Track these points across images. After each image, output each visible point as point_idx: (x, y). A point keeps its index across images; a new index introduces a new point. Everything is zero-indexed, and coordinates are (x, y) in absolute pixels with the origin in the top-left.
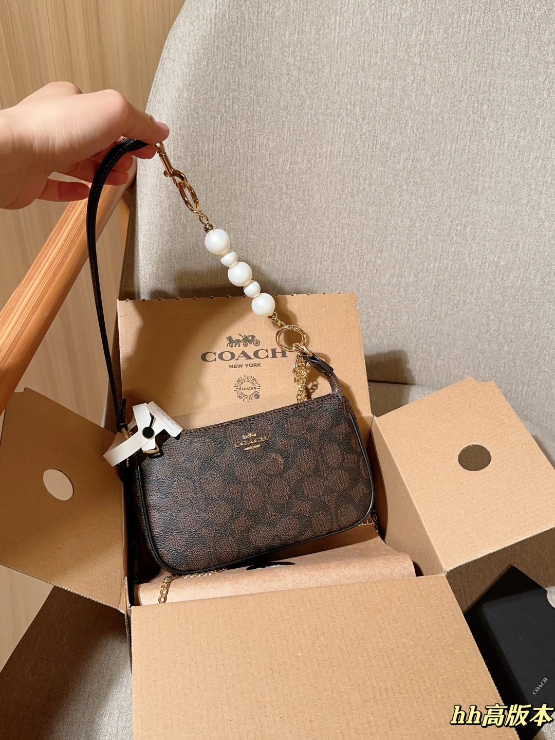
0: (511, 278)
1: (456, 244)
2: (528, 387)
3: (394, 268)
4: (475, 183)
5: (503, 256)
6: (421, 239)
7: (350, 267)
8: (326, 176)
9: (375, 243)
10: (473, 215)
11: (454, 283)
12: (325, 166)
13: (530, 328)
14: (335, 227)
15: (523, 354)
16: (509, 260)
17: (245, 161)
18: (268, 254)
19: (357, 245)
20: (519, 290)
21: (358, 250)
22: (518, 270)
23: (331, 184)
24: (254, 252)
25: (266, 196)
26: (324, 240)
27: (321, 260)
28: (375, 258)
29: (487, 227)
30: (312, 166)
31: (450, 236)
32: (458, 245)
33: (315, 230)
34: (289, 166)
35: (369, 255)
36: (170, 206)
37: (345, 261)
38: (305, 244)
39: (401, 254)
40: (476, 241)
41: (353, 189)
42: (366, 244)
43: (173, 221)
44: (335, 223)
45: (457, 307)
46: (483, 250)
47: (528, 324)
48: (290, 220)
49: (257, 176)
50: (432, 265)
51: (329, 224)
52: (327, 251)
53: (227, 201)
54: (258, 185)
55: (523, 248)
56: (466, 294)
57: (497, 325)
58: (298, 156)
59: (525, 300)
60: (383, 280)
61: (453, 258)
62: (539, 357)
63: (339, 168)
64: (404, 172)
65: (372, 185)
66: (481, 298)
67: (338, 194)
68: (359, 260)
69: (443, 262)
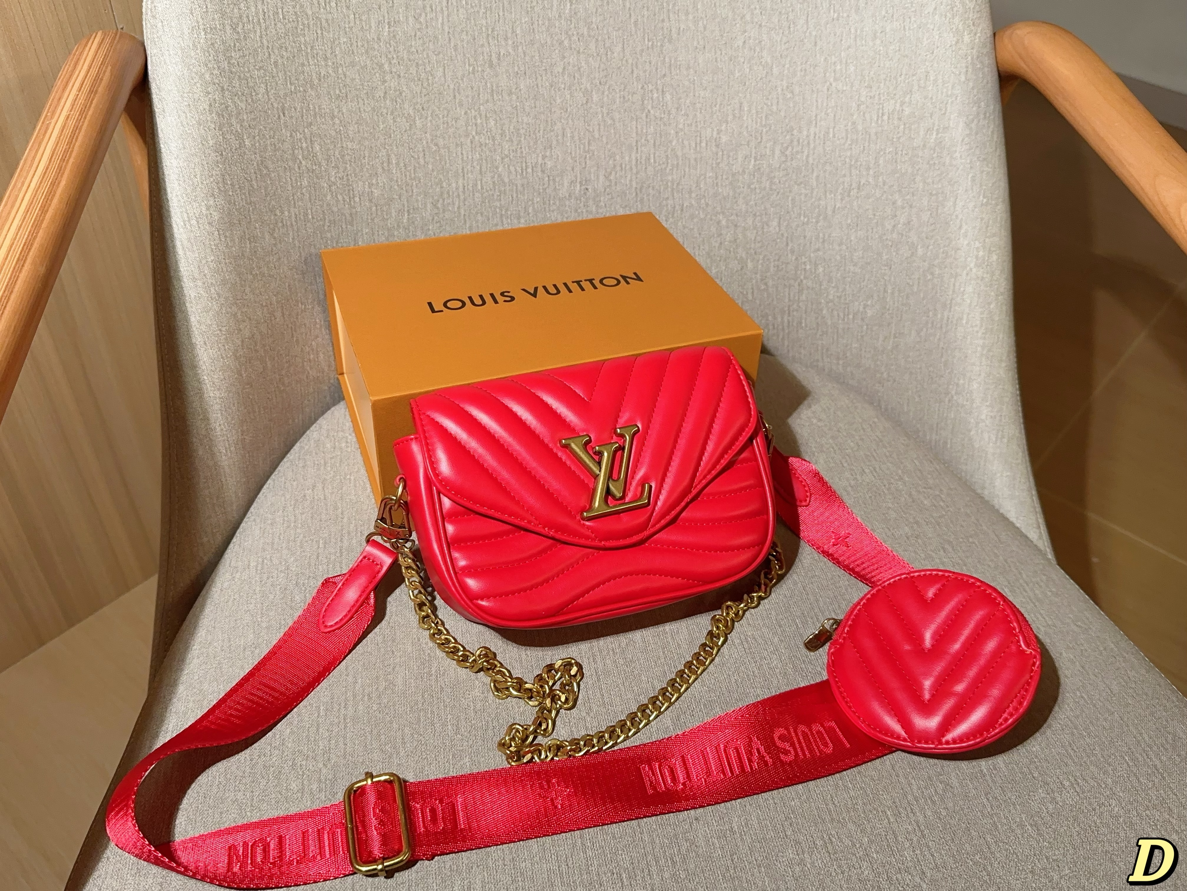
0: (740, 159)
1: (655, 121)
2: (789, 316)
3: (573, 170)
4: (666, 24)
5: (723, 128)
6: (605, 121)
7: (509, 177)
8: (447, 39)
9: (538, 135)
10: (671, 73)
11: (662, 181)
12: (443, 24)
13: (777, 229)
14: (475, 117)
15: (776, 269)
16: (733, 133)
17: (317, 27)
18: (380, 170)
19: (512, 141)
20: (754, 175)
21: (516, 150)
22: (748, 145)
23: (456, 50)
24: (357, 170)
25: (361, 80)
26: (462, 139)
27: (463, 171)
28: (543, 159)
29: (694, 88)
30: (422, 26)
31: (644, 110)
32: (659, 123)
33: (445, 126)
34: (387, 29)
35: (534, 156)
36: (210, 105)
37: (500, 170)
38: (434, 149)
39: (580, 148)
40: (683, 112)
41: (491, 56)
42: (525, 139)
43: (220, 129)
44: (472, 110)
45: (673, 217)
46: (694, 125)
47: (775, 223)
48: (403, 114)
49: (340, 48)
50: (627, 158)
51: (466, 113)
52: (470, 157)
53: (300, 92)
54: (345, 64)
55: (749, 111)
56: (682, 194)
57: (732, 232)
58: (398, 13)
59: (765, 188)
60: (561, 192)
61: (655, 142)
62: (796, 268)
63: (464, 25)
64: (562, 21)
65: (517, 46)
66: (704, 196)
67: (469, 65)
68: (519, 164)
69: (642, 152)
